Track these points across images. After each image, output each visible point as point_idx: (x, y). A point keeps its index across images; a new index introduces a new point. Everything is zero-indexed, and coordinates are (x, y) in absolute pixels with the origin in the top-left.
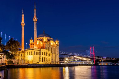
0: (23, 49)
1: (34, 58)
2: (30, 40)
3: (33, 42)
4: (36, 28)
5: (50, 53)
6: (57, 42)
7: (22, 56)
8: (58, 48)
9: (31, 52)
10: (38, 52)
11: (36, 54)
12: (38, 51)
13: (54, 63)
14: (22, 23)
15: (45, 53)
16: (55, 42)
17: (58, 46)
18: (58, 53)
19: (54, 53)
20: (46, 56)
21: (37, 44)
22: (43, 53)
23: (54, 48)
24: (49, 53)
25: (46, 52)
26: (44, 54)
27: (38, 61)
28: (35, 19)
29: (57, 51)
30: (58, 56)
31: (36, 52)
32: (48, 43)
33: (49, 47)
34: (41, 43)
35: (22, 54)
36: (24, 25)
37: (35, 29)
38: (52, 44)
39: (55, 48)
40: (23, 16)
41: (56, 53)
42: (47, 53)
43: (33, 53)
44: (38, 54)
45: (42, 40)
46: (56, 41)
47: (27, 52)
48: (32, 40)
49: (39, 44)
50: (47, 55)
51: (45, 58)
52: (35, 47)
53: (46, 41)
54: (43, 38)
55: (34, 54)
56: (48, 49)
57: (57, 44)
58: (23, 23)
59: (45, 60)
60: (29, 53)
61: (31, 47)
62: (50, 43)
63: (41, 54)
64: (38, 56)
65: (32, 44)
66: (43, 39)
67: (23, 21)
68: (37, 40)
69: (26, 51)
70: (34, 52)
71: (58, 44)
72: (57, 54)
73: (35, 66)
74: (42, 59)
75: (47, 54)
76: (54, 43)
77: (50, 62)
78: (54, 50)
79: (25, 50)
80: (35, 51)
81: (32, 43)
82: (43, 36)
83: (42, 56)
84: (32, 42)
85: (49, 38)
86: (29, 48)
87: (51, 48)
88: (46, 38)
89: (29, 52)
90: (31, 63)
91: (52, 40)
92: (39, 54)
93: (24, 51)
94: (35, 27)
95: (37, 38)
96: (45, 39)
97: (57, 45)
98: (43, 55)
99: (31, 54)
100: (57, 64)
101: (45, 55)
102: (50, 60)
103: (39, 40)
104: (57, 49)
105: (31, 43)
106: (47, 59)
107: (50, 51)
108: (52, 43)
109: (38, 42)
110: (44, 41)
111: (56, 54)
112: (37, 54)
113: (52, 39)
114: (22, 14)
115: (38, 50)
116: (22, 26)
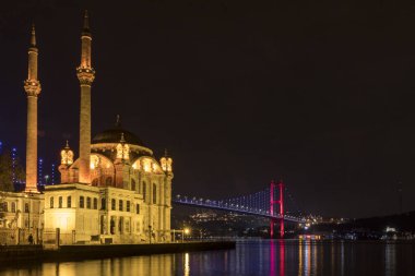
0: (31, 183)
1: (80, 220)
2: (63, 152)
4: (89, 106)
5: (140, 202)
6: (167, 164)
7: (27, 211)
8: (169, 183)
9: (69, 198)
10: (95, 199)
11: (89, 207)
12: (97, 197)
14: (30, 84)
15: (121, 202)
16: (160, 164)
17: (170, 178)
18: (169, 204)
19: (155, 201)
20: (125, 214)
21: (92, 166)
22: (114, 201)
23: (155, 186)
24: (136, 202)
25: (125, 199)
26: (117, 207)
27: (96, 233)
28: (85, 73)
29: (166, 196)
30: (168, 212)
31: (89, 199)
33: (137, 181)
34: (108, 164)
35: (26, 205)
38: (147, 169)
39: (156, 182)
41: (163, 203)
42: (128, 202)
43: (75, 202)
44: (95, 208)
45: (110, 155)
46: (163, 159)
47: (52, 199)
48: (71, 152)
49: (99, 168)
50: (128, 210)
51: (121, 220)
52: (82, 180)
53: (126, 157)
54: (112, 145)
55: (82, 206)
57: (164, 169)
59: (120, 229)
60: (60, 203)
61: (64, 177)
63: (110, 205)
64: (95, 214)
65: (68, 166)
66: (115, 151)
68: (93, 151)
69: (46, 193)
70: (82, 198)
71: (170, 169)
72: (166, 206)
74: (109, 225)
75: (131, 208)
76: (156, 166)
77: (138, 236)
78: (155, 190)
80: (86, 195)
81: (70, 162)
82: (117, 141)
83: (111, 213)
84: (71, 158)
85: (136, 147)
87: (144, 184)
88: (127, 146)
89: (61, 198)
91: (147, 155)
92: (99, 205)
93: (35, 191)
95: (92, 146)
96: (123, 151)
97: (166, 173)
98: (113, 209)
99: (69, 206)
101: (121, 209)
102: (141, 227)
103: (99, 152)
104: (165, 187)
105: (64, 162)
106: (128, 224)
107: (142, 196)
108: (148, 165)
109: (94, 161)
110: (119, 156)
111: (160, 205)
112: (92, 205)
113: (147, 150)
115: (97, 189)
116: (29, 94)
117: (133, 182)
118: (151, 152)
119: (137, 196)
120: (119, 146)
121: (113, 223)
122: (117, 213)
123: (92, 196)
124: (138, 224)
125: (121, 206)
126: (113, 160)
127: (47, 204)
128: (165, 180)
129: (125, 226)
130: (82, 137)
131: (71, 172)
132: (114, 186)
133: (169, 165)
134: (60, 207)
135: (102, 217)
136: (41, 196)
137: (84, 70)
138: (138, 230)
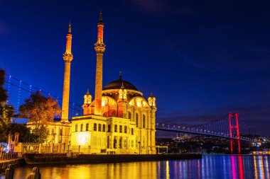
1: (94, 139)
2: (85, 96)
3: (93, 99)
4: (101, 67)
5: (134, 127)
6: (152, 101)
7: (61, 134)
8: (154, 114)
9: (87, 125)
10: (104, 125)
11: (100, 130)
12: (105, 123)
13: (144, 152)
14: (67, 55)
15: (121, 126)
16: (147, 101)
17: (154, 111)
18: (154, 128)
19: (144, 127)
20: (123, 135)
21: (103, 104)
22: (116, 126)
23: (144, 116)
24: (131, 127)
25: (123, 125)
26: (118, 130)
28: (100, 46)
29: (152, 123)
30: (154, 133)
31: (100, 125)
33: (132, 113)
34: (112, 102)
36: (71, 59)
37: (99, 70)
38: (139, 105)
39: (145, 114)
40: (70, 37)
41: (150, 128)
42: (126, 127)
43: (91, 127)
44: (104, 131)
45: (114, 96)
46: (150, 98)
47: (76, 126)
48: (90, 96)
49: (107, 105)
50: (126, 132)
51: (121, 139)
52: (96, 113)
53: (125, 97)
54: (116, 90)
55: (95, 130)
56: (130, 118)
57: (151, 105)
59: (120, 146)
60: (82, 128)
61: (85, 113)
63: (113, 129)
64: (103, 135)
65: (88, 105)
66: (118, 94)
68: (104, 95)
69: (73, 122)
70: (95, 124)
71: (154, 105)
72: (152, 129)
74: (113, 142)
75: (128, 131)
76: (145, 103)
77: (133, 150)
78: (144, 119)
79: (70, 120)
80: (98, 122)
81: (89, 103)
82: (119, 88)
83: (114, 134)
84: (90, 100)
85: (131, 91)
87: (137, 115)
88: (125, 90)
89: (82, 125)
90: (86, 152)
91: (139, 95)
92: (107, 129)
94: (98, 64)
95: (103, 92)
96: (123, 93)
97: (152, 107)
98: (116, 131)
99: (87, 130)
100: (150, 153)
101: (121, 132)
102: (135, 143)
103: (108, 95)
104: (152, 117)
105: (86, 102)
106: (126, 141)
107: (135, 123)
108: (139, 102)
109: (104, 100)
110: (120, 97)
111: (148, 129)
112: (102, 129)
113: (139, 93)
115: (105, 118)
116: (66, 61)
117: (130, 114)
118: (142, 94)
120: (121, 90)
121: (115, 141)
122: (118, 134)
123: (102, 123)
124: (132, 142)
125: (121, 129)
126: (116, 100)
127: (73, 128)
128: (151, 112)
129: (123, 143)
130: (97, 86)
131: (90, 108)
132: (117, 116)
133: (154, 102)
134: (81, 131)
135: (108, 137)
136: (70, 125)
138: (132, 146)
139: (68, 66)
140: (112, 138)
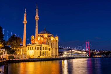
1: (35, 52)
2: (32, 37)
3: (35, 38)
6: (57, 38)
7: (23, 51)
8: (58, 43)
9: (33, 47)
11: (37, 49)
12: (39, 47)
13: (54, 57)
15: (45, 48)
17: (58, 42)
18: (58, 48)
19: (54, 48)
20: (46, 51)
21: (39, 39)
22: (43, 47)
23: (54, 44)
24: (49, 48)
25: (46, 47)
26: (44, 49)
27: (39, 56)
28: (37, 18)
29: (57, 46)
30: (58, 50)
32: (49, 39)
33: (49, 43)
34: (42, 39)
35: (23, 50)
36: (26, 23)
37: (37, 27)
40: (25, 14)
42: (47, 48)
43: (34, 48)
44: (39, 49)
45: (43, 36)
46: (56, 37)
47: (29, 48)
48: (34, 36)
49: (40, 40)
51: (45, 52)
52: (36, 43)
53: (47, 37)
54: (43, 34)
55: (36, 49)
56: (49, 44)
57: (56, 39)
58: (25, 21)
59: (45, 55)
60: (30, 48)
61: (32, 43)
62: (50, 39)
63: (42, 49)
64: (39, 51)
65: (33, 40)
67: (25, 20)
68: (39, 36)
70: (36, 47)
71: (58, 39)
72: (57, 49)
73: (36, 60)
75: (48, 49)
76: (54, 39)
77: (50, 56)
78: (54, 45)
79: (26, 46)
81: (33, 39)
82: (44, 33)
83: (43, 50)
84: (34, 38)
85: (49, 34)
86: (30, 44)
87: (51, 43)
88: (47, 34)
89: (31, 47)
90: (32, 58)
91: (52, 36)
92: (40, 49)
94: (36, 24)
95: (39, 35)
96: (46, 35)
97: (57, 40)
98: (43, 49)
99: (33, 49)
100: (56, 57)
101: (45, 50)
102: (50, 54)
103: (40, 36)
105: (32, 39)
106: (47, 53)
107: (50, 46)
108: (52, 39)
109: (39, 38)
110: (45, 37)
113: (52, 35)
114: (25, 13)
115: (39, 45)
116: (24, 24)
118: (53, 35)
119: (49, 46)
120: (45, 34)
121: (43, 53)
122: (44, 51)
123: (38, 46)
124: (50, 53)
126: (43, 38)
127: (27, 49)
128: (57, 42)
131: (34, 41)
132: (44, 44)
133: (58, 38)
134: (30, 49)
137: (36, 17)
138: (50, 55)
139: (25, 25)
140: (42, 52)
